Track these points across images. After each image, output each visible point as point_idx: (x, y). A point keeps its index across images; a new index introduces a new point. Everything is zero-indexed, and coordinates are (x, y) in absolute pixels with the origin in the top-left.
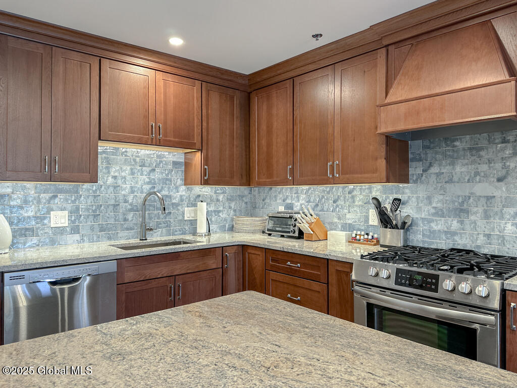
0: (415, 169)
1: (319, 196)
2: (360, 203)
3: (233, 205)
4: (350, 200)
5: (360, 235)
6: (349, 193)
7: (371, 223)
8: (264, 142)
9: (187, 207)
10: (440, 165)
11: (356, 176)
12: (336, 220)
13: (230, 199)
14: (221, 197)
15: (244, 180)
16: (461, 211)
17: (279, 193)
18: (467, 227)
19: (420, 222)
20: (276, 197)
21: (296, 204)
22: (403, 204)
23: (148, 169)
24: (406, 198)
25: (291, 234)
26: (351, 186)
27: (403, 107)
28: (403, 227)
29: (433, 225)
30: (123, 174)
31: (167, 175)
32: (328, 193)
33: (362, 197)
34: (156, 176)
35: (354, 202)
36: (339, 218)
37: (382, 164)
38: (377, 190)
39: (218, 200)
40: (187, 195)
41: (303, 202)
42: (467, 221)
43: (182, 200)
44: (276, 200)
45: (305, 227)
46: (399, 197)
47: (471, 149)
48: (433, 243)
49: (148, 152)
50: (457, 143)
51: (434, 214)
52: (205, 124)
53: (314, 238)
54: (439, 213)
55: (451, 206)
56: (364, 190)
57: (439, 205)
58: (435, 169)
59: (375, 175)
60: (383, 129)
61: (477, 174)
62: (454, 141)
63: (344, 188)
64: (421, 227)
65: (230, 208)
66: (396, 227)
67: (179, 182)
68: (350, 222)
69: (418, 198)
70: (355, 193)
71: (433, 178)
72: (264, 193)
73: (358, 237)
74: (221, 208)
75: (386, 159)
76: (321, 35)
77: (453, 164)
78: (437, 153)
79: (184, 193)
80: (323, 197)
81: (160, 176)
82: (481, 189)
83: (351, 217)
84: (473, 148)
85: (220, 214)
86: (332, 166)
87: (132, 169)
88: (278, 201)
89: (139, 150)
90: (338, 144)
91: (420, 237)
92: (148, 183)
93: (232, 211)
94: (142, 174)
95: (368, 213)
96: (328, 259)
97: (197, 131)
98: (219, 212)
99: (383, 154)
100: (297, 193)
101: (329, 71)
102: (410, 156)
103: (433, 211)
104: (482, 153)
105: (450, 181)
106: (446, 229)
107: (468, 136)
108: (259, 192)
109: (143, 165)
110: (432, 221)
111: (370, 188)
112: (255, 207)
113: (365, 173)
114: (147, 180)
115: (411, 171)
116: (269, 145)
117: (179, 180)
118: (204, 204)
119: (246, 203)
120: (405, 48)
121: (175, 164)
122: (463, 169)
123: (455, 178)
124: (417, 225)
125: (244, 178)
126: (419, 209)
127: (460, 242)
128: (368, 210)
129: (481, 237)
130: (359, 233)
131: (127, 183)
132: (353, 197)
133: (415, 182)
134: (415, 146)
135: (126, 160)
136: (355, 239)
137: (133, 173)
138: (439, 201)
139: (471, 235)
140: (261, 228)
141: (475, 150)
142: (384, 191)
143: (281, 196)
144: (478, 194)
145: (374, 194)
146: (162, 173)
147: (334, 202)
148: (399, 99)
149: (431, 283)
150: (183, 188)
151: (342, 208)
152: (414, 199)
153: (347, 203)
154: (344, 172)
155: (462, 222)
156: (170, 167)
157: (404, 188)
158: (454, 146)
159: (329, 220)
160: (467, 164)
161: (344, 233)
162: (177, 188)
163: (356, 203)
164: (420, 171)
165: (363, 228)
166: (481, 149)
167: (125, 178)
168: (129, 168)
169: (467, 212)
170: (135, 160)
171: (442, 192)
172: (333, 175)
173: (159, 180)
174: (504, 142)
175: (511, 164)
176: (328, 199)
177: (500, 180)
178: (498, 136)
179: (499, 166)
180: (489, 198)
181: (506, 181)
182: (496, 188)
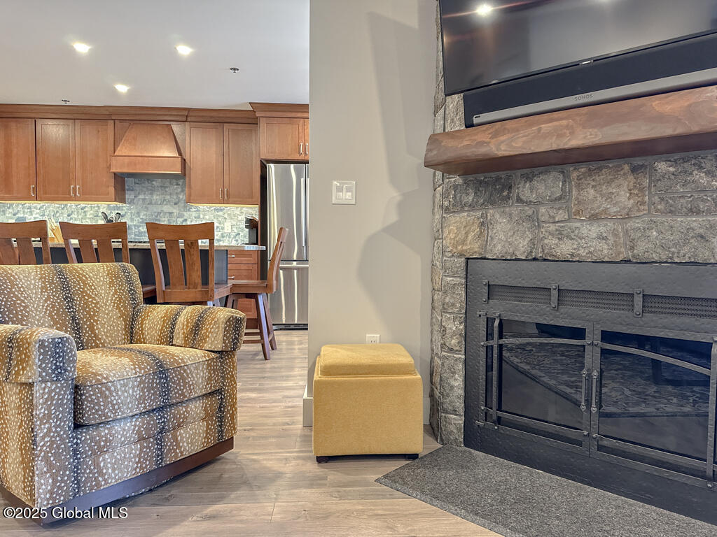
0: (129, 196)
1: (53, 211)
2: (91, 216)
4: (82, 214)
6: (82, 208)
8: (1, 163)
10: (145, 194)
11: (93, 196)
17: (9, 207)
19: (133, 227)
20: (4, 211)
21: (30, 217)
22: (122, 216)
24: (124, 213)
26: (83, 204)
27: (126, 160)
29: (140, 228)
32: (63, 209)
33: (92, 212)
35: (86, 215)
37: (112, 190)
38: (104, 207)
41: (37, 216)
44: (5, 214)
46: (120, 212)
50: (154, 183)
51: (141, 222)
56: (94, 207)
57: (144, 217)
58: (141, 197)
59: (107, 197)
60: (113, 170)
61: (164, 200)
62: (152, 181)
63: (78, 205)
64: (134, 230)
69: (131, 213)
70: (86, 209)
71: (141, 201)
75: (115, 187)
76: (69, 101)
77: (151, 194)
78: (142, 187)
80: (57, 212)
82: (167, 208)
86: (75, 189)
88: (7, 215)
90: (79, 174)
91: (133, 236)
99: (113, 184)
100: (30, 208)
101: (69, 122)
102: (127, 187)
103: (141, 220)
104: (167, 189)
105: (150, 203)
107: (160, 180)
111: (98, 207)
113: (100, 195)
115: (127, 196)
116: (8, 166)
120: (126, 124)
122: (158, 197)
123: (153, 202)
124: (131, 229)
126: (132, 220)
132: (85, 212)
133: (130, 203)
134: (129, 181)
138: (144, 215)
141: (163, 187)
142: (109, 208)
143: (11, 210)
144: (165, 211)
145: (101, 210)
147: (69, 215)
148: (124, 154)
152: (129, 214)
153: (80, 217)
154: (83, 193)
157: (122, 206)
158: (152, 184)
160: (159, 195)
163: (88, 216)
164: (132, 197)
166: (166, 187)
169: (159, 220)
171: (146, 210)
172: (75, 195)
174: (177, 184)
175: (181, 197)
176: (62, 213)
177: (175, 204)
178: (174, 181)
179: (175, 197)
180: (171, 213)
181: (178, 204)
182: (174, 208)
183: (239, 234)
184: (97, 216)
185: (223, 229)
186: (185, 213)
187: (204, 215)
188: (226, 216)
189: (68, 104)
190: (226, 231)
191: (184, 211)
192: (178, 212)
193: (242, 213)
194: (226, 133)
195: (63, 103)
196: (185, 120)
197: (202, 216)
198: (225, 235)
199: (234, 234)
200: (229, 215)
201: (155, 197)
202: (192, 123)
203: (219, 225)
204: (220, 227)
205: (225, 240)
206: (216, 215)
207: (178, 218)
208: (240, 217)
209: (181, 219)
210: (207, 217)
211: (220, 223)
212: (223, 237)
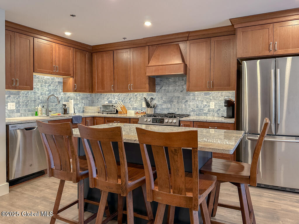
0: (158, 88)
1: (123, 97)
2: (139, 100)
3: (83, 101)
4: (136, 99)
5: (139, 111)
6: (135, 96)
7: (143, 107)
8: (100, 75)
9: (64, 102)
10: (165, 87)
11: (139, 90)
12: (130, 106)
13: (82, 99)
14: (78, 98)
15: (90, 91)
16: (171, 101)
17: (106, 96)
18: (173, 106)
20: (104, 98)
21: (113, 100)
22: (154, 99)
23: (48, 85)
24: (155, 98)
25: (113, 112)
26: (136, 93)
27: (154, 68)
28: (154, 107)
29: (163, 106)
30: (38, 87)
31: (56, 87)
32: (127, 96)
33: (140, 97)
34: (51, 88)
36: (131, 106)
37: (147, 86)
38: (145, 95)
39: (77, 99)
40: (64, 96)
41: (117, 100)
42: (172, 105)
43: (62, 99)
44: (104, 99)
45: (119, 109)
46: (152, 97)
47: (174, 82)
48: (163, 112)
49: (48, 77)
50: (170, 80)
51: (164, 103)
52: (74, 66)
53: (123, 113)
54: (165, 102)
55: (168, 100)
56: (141, 95)
57: (165, 100)
58: (163, 88)
59: (145, 89)
60: (148, 74)
61: (175, 90)
62: (169, 79)
63: (133, 94)
64: (159, 107)
65: (82, 102)
66: (151, 107)
67: (61, 91)
68: (135, 107)
69: (158, 97)
70: (137, 96)
71: (163, 91)
72: (98, 96)
73: (139, 112)
74: (78, 103)
75: (149, 84)
76: (126, 38)
77: (169, 86)
78: (164, 82)
79: (63, 96)
80: (125, 97)
81: (53, 88)
82: (177, 94)
83: (135, 105)
85: (78, 105)
86: (130, 86)
87: (41, 85)
88: (105, 100)
89: (44, 76)
90: (132, 78)
91: (159, 110)
92: (48, 91)
93: (83, 104)
94: (45, 87)
95: (142, 103)
96: (130, 118)
97: (71, 69)
98: (78, 104)
99: (148, 82)
100: (114, 96)
101: (128, 50)
102: (156, 83)
103: (163, 102)
104: (177, 83)
105: (168, 92)
106: (167, 107)
107: (173, 78)
108: (95, 96)
109: (46, 83)
110: (162, 105)
111: (143, 94)
112: (93, 102)
113: (141, 89)
114: (47, 90)
115: (156, 88)
116: (103, 76)
117: (61, 90)
118: (72, 101)
119: (89, 101)
120: (155, 47)
121: (59, 82)
122: (172, 88)
123: (169, 91)
124: (158, 106)
125: (90, 89)
126: (159, 101)
127: (171, 111)
128: (142, 102)
129: (176, 109)
130: (139, 110)
131: (39, 91)
132: (137, 97)
133: (157, 92)
134: (158, 80)
135: (39, 80)
136: (137, 113)
137: (42, 87)
138: (165, 99)
139: (174, 109)
140: (98, 111)
141: (175, 82)
142: (148, 95)
143: (106, 97)
144: (175, 96)
145: (144, 96)
146: (54, 87)
147: (130, 99)
148: (153, 65)
149: (162, 121)
150: (62, 93)
151: (133, 102)
152: (157, 98)
153: (134, 100)
154: (134, 88)
155: (171, 105)
156: (57, 84)
157: (154, 94)
159: (128, 106)
160: (173, 87)
161: (134, 111)
162: (60, 93)
163: (138, 100)
164: (159, 88)
165: (140, 109)
166: (176, 82)
167: (38, 88)
168: (40, 84)
169: (173, 102)
170: (42, 81)
171: (165, 95)
172: (130, 89)
173: (52, 89)
174: (183, 80)
175: (184, 87)
176: (127, 98)
177: (181, 92)
178: (181, 78)
179: (181, 87)
180: (179, 97)
181: (183, 92)
182: (180, 94)
183: (220, 110)
184: (142, 99)
185: (209, 106)
186: (187, 97)
187: (198, 98)
188: (211, 98)
189: (126, 40)
190: (211, 108)
191: (186, 96)
192: (182, 96)
193: (222, 95)
194: (213, 44)
195: (123, 40)
196: (186, 39)
197: (196, 99)
198: (210, 110)
199: (217, 110)
200: (213, 97)
201: (170, 88)
202: (191, 41)
203: (207, 104)
204: (208, 105)
205: (211, 113)
206: (205, 97)
207: (182, 100)
208: (220, 98)
209: (184, 101)
210: (200, 99)
211: (207, 102)
212: (209, 111)
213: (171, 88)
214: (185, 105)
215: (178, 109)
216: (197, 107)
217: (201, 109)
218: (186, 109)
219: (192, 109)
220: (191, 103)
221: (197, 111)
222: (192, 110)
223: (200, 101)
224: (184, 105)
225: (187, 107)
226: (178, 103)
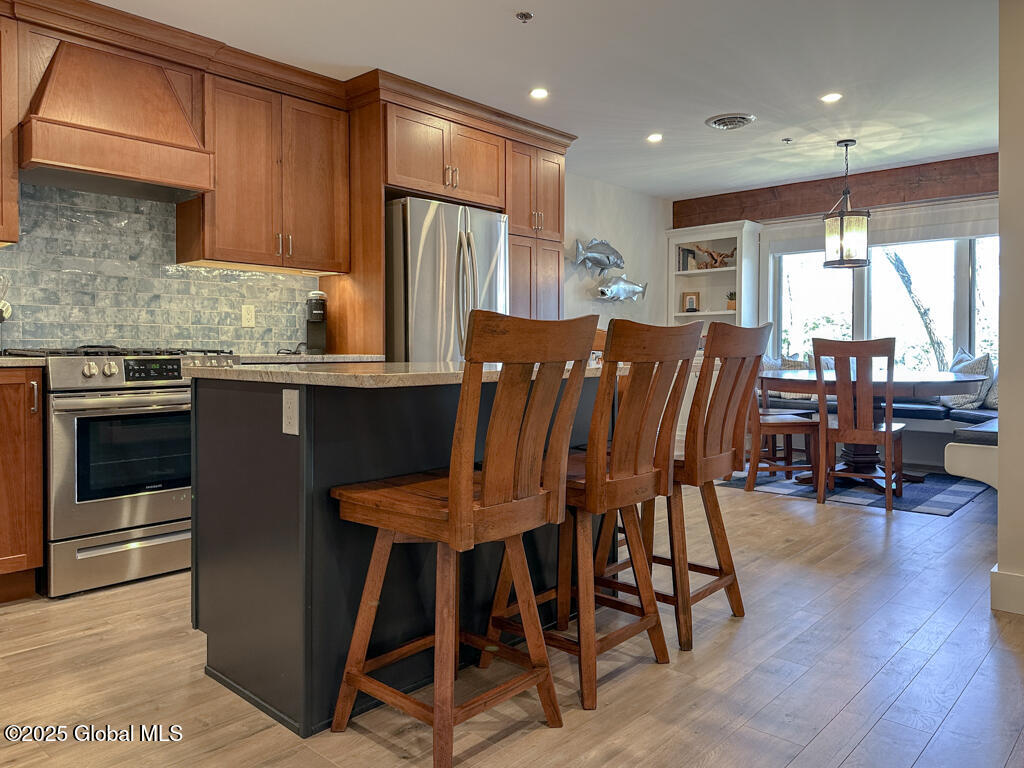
10: (52, 226)
16: (83, 296)
18: (94, 317)
19: (17, 311)
29: (41, 316)
42: (93, 310)
47: (98, 213)
48: (42, 343)
50: (76, 200)
51: (43, 300)
54: (51, 298)
57: (51, 286)
58: (42, 232)
61: (106, 246)
62: (72, 196)
64: (21, 318)
69: (14, 273)
71: (41, 243)
77: (71, 228)
78: (45, 208)
82: (113, 266)
84: (101, 212)
103: (41, 295)
104: (112, 221)
105: (68, 253)
106: (62, 321)
107: (93, 195)
110: (40, 310)
122: (88, 238)
123: (76, 250)
129: (111, 328)
139: (98, 327)
141: (102, 215)
144: (106, 274)
149: (173, 370)
152: (6, 276)
155: (85, 311)
158: (73, 203)
160: (92, 232)
166: (110, 215)
169: (93, 296)
171: (55, 267)
174: (137, 211)
175: (146, 241)
177: (132, 258)
178: (130, 202)
179: (131, 240)
180: (121, 279)
181: (140, 259)
182: (129, 267)
183: (270, 330)
185: (238, 318)
186: (156, 282)
187: (200, 287)
188: (244, 290)
190: (244, 323)
191: (154, 276)
192: (138, 277)
193: (275, 285)
197: (193, 290)
198: (242, 332)
199: (261, 330)
200: (249, 288)
203: (230, 311)
204: (233, 316)
205: (243, 343)
206: (225, 287)
207: (137, 291)
208: (271, 295)
209: (146, 296)
210: (205, 292)
211: (232, 306)
212: (238, 337)
213: (82, 237)
214: (152, 313)
215: (120, 327)
216: (198, 322)
217: (210, 329)
218: (154, 329)
219: (179, 327)
220: (173, 306)
221: (197, 338)
222: (176, 331)
223: (209, 299)
224: (143, 313)
225: (159, 319)
226: (117, 303)
